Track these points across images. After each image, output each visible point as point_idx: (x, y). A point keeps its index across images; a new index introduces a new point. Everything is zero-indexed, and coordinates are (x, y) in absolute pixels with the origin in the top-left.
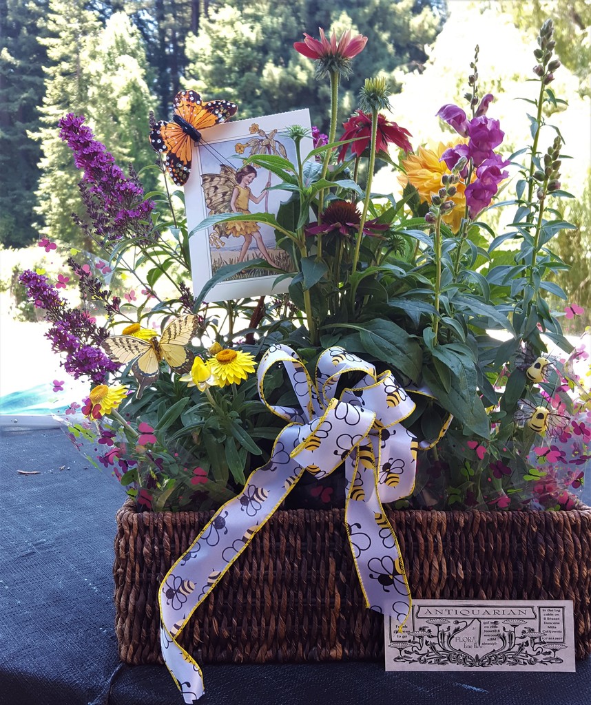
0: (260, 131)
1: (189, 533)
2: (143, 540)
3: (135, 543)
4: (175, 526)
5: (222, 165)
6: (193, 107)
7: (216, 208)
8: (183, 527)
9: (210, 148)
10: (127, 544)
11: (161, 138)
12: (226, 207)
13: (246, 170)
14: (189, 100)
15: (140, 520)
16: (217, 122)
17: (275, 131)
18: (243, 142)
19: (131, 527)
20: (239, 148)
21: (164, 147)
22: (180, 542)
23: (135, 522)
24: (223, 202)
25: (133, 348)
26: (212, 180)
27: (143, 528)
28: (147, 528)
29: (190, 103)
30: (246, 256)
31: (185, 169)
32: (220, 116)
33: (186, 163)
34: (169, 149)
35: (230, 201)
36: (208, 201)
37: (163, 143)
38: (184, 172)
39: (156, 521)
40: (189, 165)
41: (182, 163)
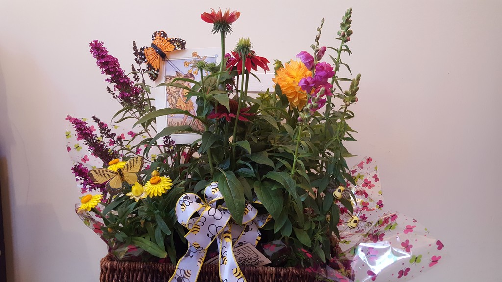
0: (197, 56)
1: (138, 274)
2: (113, 276)
3: (109, 277)
4: (130, 270)
5: (176, 72)
6: (163, 40)
7: (172, 94)
8: (135, 270)
9: (170, 63)
10: (105, 277)
11: (144, 55)
12: (177, 94)
13: (189, 76)
14: (160, 36)
15: (112, 266)
16: (175, 49)
17: (206, 57)
18: (189, 61)
19: (107, 269)
20: (186, 64)
21: (146, 60)
22: (133, 278)
23: (109, 267)
24: (176, 91)
25: (106, 175)
26: (171, 79)
27: (113, 270)
28: (115, 270)
29: (161, 38)
30: (186, 122)
31: (156, 72)
32: (176, 46)
33: (156, 69)
34: (148, 61)
35: (179, 91)
36: (168, 90)
37: (145, 58)
38: (155, 74)
39: (120, 267)
40: (158, 71)
41: (154, 69)
